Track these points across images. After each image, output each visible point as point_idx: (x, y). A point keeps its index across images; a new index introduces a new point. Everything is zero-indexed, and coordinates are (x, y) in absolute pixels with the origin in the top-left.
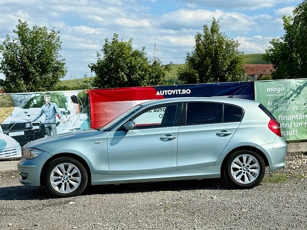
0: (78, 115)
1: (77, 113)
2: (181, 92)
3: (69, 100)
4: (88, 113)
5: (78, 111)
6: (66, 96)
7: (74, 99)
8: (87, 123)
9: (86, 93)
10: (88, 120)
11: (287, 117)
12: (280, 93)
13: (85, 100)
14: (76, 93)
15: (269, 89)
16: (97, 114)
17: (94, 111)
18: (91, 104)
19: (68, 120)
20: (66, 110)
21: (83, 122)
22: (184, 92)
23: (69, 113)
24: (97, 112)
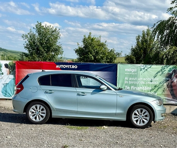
0: (8, 76)
1: (7, 74)
2: (71, 67)
3: (3, 66)
4: (14, 75)
5: (8, 73)
6: (2, 64)
7: (6, 66)
8: (13, 80)
9: (14, 62)
10: (14, 79)
11: (136, 88)
12: (133, 73)
13: (13, 67)
14: (8, 62)
15: (127, 70)
16: (20, 76)
17: (18, 74)
18: (16, 70)
19: (2, 78)
20: (1, 72)
21: (11, 80)
22: (73, 67)
23: (3, 74)
24: (19, 75)
